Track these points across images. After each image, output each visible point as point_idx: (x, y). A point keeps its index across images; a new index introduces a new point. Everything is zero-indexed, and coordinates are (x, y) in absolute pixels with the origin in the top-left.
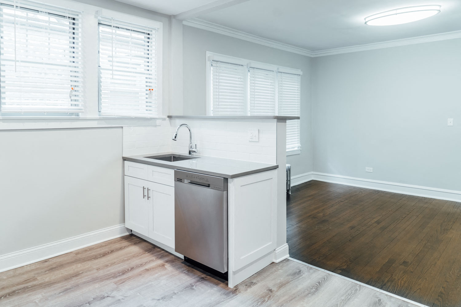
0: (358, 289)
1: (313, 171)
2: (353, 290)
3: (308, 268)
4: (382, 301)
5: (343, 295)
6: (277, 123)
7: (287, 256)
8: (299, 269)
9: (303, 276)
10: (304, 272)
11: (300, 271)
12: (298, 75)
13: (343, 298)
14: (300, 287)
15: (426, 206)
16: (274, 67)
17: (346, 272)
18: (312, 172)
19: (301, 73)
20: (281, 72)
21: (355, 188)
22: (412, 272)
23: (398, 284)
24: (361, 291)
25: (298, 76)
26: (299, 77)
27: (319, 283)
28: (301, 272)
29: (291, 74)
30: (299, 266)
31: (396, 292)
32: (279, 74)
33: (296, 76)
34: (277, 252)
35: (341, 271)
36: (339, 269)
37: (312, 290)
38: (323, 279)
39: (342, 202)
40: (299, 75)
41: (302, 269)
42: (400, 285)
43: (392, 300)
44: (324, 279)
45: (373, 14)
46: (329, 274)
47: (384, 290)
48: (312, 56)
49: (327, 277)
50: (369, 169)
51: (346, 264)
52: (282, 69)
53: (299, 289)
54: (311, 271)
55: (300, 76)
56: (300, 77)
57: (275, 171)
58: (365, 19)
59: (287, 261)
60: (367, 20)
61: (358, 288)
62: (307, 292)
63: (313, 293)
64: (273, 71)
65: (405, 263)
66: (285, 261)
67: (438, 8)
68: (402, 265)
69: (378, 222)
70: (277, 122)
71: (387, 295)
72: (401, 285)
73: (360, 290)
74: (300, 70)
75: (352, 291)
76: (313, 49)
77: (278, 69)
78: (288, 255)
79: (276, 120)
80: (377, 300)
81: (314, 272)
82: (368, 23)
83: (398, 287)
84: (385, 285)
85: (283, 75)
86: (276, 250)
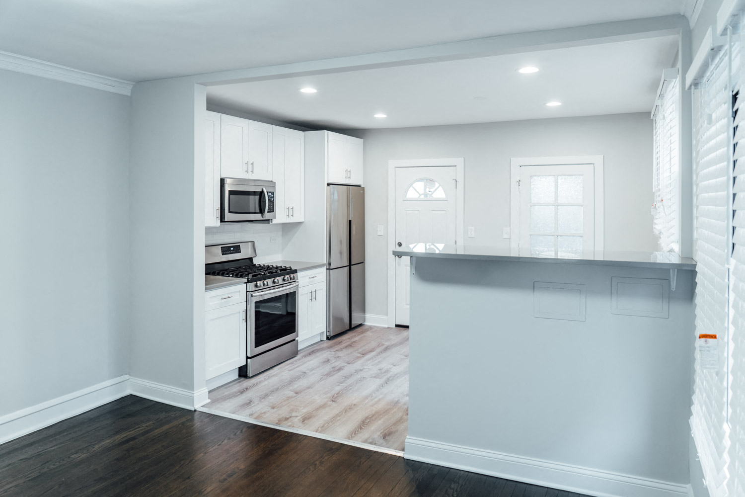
4: (301, 423)
5: (339, 420)
9: (379, 433)
10: (379, 437)
13: (339, 418)
14: (380, 422)
27: (361, 428)
37: (368, 421)
41: (382, 441)
49: (352, 436)
53: (382, 420)
62: (374, 418)
63: (367, 418)
80: (305, 423)
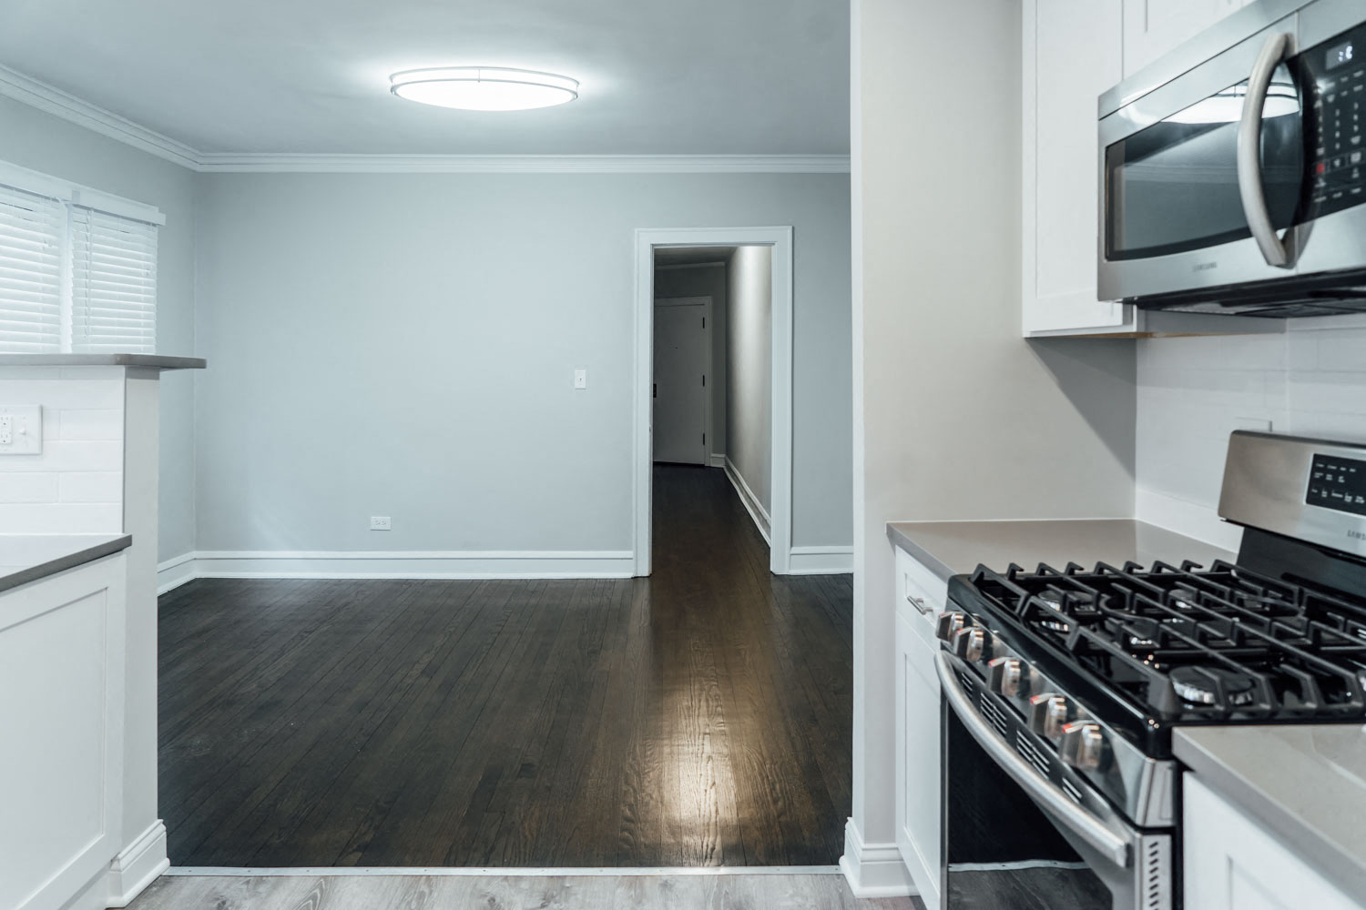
0: (427, 891)
1: (198, 548)
2: (412, 900)
3: (248, 882)
4: (498, 900)
6: (128, 380)
7: (163, 865)
8: (218, 899)
10: (237, 903)
11: (224, 903)
12: (148, 223)
15: (533, 601)
16: (61, 188)
17: (374, 852)
18: (195, 554)
19: (160, 218)
20: (88, 209)
21: (339, 582)
22: (549, 789)
23: (525, 837)
24: (435, 894)
25: (151, 227)
26: (154, 232)
28: (228, 903)
29: (123, 217)
30: (214, 888)
31: (525, 861)
32: (81, 215)
33: (142, 228)
34: (123, 863)
35: (360, 854)
36: (351, 850)
38: (311, 901)
39: (311, 632)
40: (154, 225)
41: (227, 894)
42: (529, 837)
43: (524, 885)
44: (314, 898)
45: (414, 68)
46: (325, 877)
47: (494, 866)
48: (199, 169)
49: (322, 891)
50: (380, 521)
51: (371, 826)
52: (90, 197)
54: (262, 889)
55: (156, 229)
56: (156, 233)
57: (120, 560)
58: (391, 78)
59: (164, 885)
60: (397, 80)
61: (424, 888)
64: (57, 201)
65: (526, 769)
66: (155, 889)
67: (573, 87)
68: (521, 777)
69: (430, 672)
70: (127, 376)
71: (506, 878)
72: (532, 835)
73: (431, 892)
74: (156, 209)
75: (409, 903)
76: (202, 145)
77: (76, 193)
78: (167, 861)
79: (122, 369)
80: (485, 901)
81: (275, 887)
82: (399, 91)
83: (526, 844)
84: (492, 849)
85: (95, 218)
86: (120, 856)
